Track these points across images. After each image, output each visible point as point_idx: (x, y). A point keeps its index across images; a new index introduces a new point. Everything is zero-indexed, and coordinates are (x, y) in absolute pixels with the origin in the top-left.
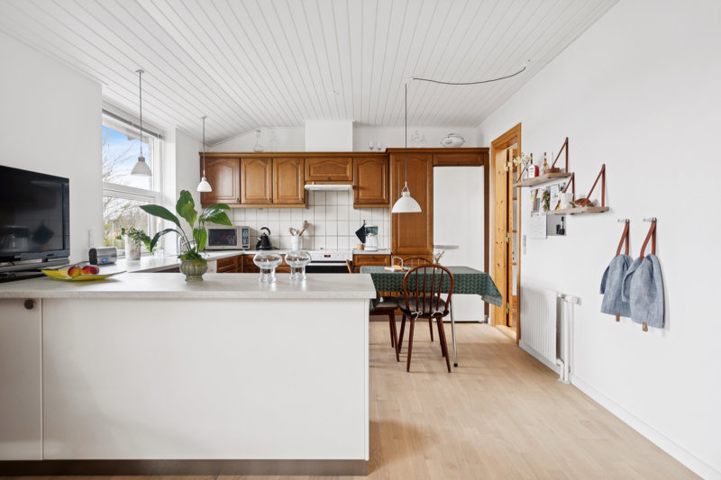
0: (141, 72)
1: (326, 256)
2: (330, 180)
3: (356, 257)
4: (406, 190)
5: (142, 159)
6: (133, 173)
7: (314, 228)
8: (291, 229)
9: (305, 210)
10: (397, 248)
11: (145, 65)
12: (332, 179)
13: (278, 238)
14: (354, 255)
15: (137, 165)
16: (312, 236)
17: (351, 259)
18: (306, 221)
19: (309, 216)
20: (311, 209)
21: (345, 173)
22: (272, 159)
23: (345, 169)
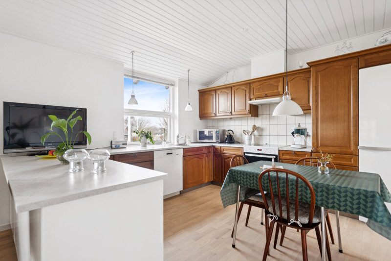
0: (133, 52)
1: (258, 150)
2: (267, 96)
3: (281, 152)
4: (286, 94)
5: (133, 96)
6: (129, 103)
7: (262, 130)
8: (244, 131)
9: (256, 118)
10: (317, 146)
11: (134, 49)
12: (268, 95)
13: (240, 136)
14: (279, 150)
15: (130, 99)
16: (261, 135)
17: (277, 153)
18: (255, 126)
19: (257, 122)
20: (260, 117)
21: (278, 89)
22: (231, 87)
23: (278, 86)
